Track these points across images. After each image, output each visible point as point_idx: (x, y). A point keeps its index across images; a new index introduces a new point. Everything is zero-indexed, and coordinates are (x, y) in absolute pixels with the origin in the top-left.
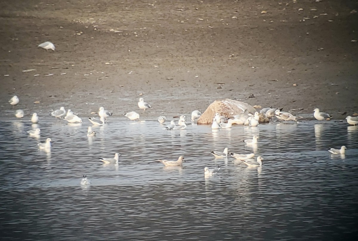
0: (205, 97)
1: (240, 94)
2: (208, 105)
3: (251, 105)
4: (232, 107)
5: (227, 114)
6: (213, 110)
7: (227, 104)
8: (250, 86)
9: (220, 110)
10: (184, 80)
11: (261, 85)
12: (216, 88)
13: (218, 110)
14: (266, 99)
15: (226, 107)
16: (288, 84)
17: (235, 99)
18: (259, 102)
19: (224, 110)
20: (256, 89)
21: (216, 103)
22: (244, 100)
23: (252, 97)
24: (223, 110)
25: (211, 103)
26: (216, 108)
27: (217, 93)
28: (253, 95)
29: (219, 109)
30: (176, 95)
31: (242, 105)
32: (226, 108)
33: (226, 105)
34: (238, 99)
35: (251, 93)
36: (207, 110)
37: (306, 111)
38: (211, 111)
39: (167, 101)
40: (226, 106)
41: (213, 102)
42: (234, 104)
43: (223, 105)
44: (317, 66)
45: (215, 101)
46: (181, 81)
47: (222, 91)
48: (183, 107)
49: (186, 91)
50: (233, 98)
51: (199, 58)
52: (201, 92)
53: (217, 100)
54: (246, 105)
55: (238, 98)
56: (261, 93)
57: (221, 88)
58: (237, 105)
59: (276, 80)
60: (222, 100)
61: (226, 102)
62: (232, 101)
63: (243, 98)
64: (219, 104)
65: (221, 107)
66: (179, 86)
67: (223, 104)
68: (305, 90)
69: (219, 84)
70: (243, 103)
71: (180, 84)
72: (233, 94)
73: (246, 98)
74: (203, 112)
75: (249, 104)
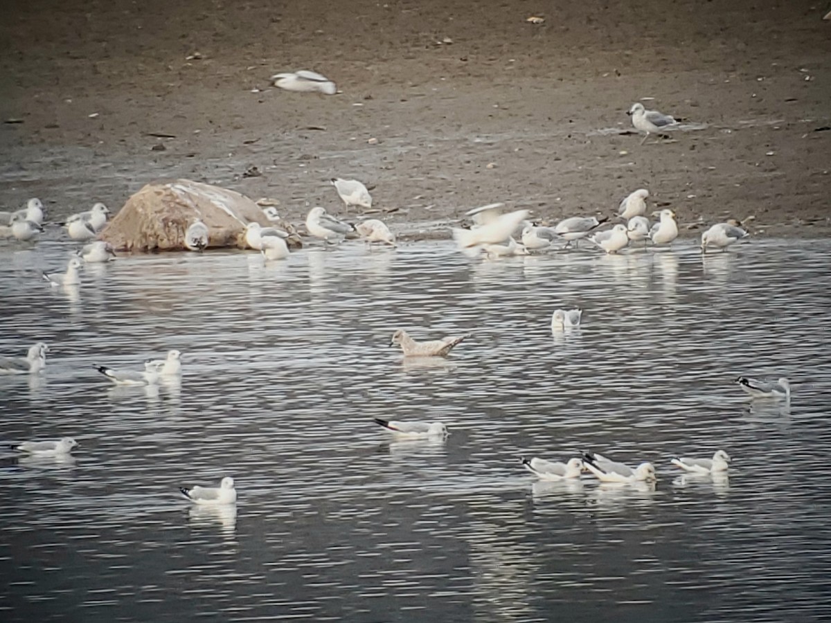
0: (118, 175)
1: (217, 167)
2: (126, 196)
3: (249, 197)
4: (196, 201)
5: (182, 224)
6: (140, 210)
7: (181, 194)
8: (247, 143)
9: (161, 211)
10: (56, 126)
11: (276, 140)
12: (151, 149)
13: (156, 212)
14: (292, 181)
15: (178, 203)
16: (354, 138)
17: (205, 180)
18: (272, 189)
19: (174, 212)
20: (264, 151)
21: (148, 190)
22: (229, 184)
23: (252, 173)
24: (171, 210)
25: (136, 189)
26: (148, 203)
27: (152, 164)
28: (255, 169)
29: (158, 209)
30: (33, 170)
31: (226, 197)
32: (178, 206)
33: (177, 197)
34: (212, 182)
35: (251, 162)
36: (122, 211)
37: (405, 214)
38: (137, 213)
39: (8, 183)
40: (178, 201)
41: (142, 186)
42: (203, 193)
43: (169, 198)
44: (435, 89)
45: (148, 186)
46: (47, 127)
47: (167, 156)
48: (54, 202)
49: (61, 157)
50: (198, 179)
51: (98, 63)
52: (108, 159)
53: (153, 181)
54: (235, 198)
55: (211, 179)
56: (277, 162)
57: (163, 149)
58: (210, 197)
59: (321, 127)
60: (168, 183)
61: (178, 189)
62: (198, 187)
63: (227, 178)
64: (159, 193)
65: (163, 201)
66: (43, 141)
67: (171, 195)
68: (401, 155)
69: (159, 138)
70: (225, 192)
71: (43, 137)
72: (197, 165)
73: (237, 178)
74: (113, 217)
75: (244, 194)
